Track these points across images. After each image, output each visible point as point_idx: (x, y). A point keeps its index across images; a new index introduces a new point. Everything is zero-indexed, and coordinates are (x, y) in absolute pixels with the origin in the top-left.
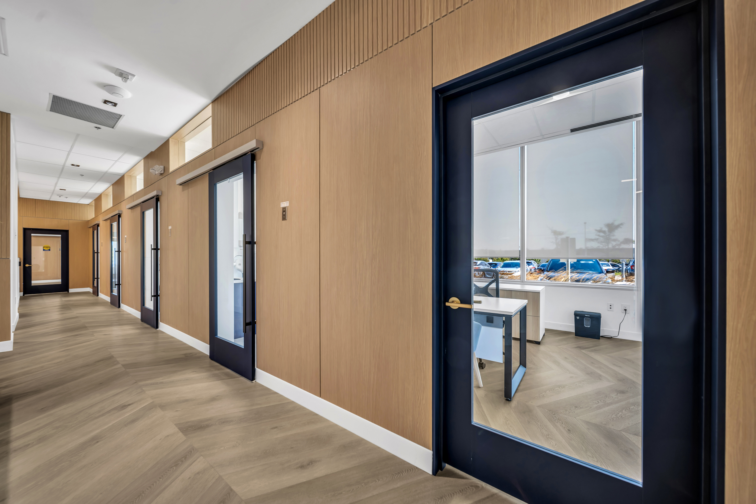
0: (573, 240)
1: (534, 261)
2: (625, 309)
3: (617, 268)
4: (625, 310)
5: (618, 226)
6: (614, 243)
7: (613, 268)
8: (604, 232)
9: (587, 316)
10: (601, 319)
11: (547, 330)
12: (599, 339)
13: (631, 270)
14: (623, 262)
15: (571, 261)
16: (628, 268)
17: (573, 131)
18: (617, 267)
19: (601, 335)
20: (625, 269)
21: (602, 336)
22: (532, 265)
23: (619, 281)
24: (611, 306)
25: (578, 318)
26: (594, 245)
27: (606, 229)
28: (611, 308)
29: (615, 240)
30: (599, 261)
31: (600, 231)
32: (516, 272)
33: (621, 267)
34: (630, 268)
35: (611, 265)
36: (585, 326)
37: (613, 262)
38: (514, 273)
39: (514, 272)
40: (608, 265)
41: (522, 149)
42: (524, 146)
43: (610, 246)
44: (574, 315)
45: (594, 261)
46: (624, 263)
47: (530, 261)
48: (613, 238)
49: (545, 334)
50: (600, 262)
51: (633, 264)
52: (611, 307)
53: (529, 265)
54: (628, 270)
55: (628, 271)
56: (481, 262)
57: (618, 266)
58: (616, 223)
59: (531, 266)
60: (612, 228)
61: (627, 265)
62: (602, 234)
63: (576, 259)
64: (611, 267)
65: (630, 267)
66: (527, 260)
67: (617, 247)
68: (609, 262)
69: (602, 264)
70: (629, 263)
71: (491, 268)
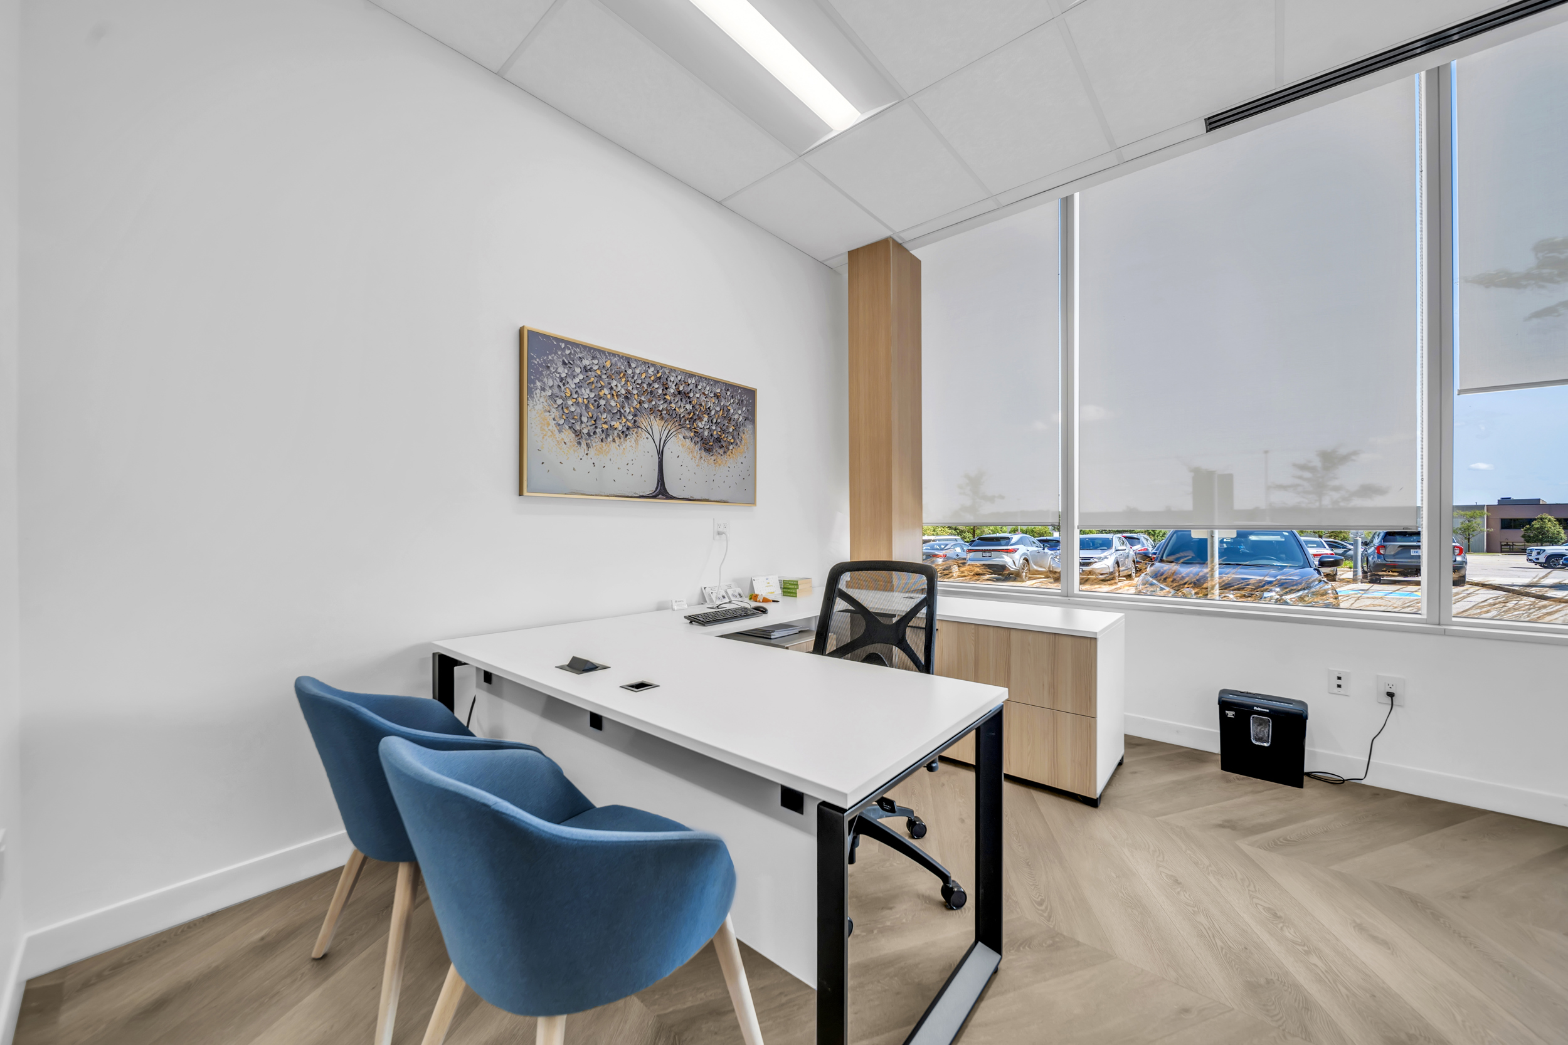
0: (1227, 480)
1: (1146, 536)
2: (1390, 691)
3: (1341, 551)
4: (1391, 695)
5: (1345, 459)
6: (1336, 495)
7: (1333, 551)
8: (1312, 469)
9: (1259, 709)
10: (1308, 721)
11: (1132, 743)
12: (1300, 785)
13: (1376, 556)
14: (1358, 538)
15: (1221, 535)
16: (1369, 551)
17: (1214, 123)
18: (1340, 548)
19: (1306, 770)
20: (1362, 554)
21: (1309, 774)
22: (1139, 543)
23: (1348, 582)
24: (1339, 678)
25: (1230, 714)
26: (1290, 499)
27: (1317, 462)
28: (1339, 686)
29: (1336, 489)
30: (1298, 535)
31: (1303, 467)
32: (1100, 558)
33: (1350, 550)
34: (1374, 550)
35: (1328, 545)
36: (1254, 741)
37: (1330, 537)
38: (1096, 562)
39: (1096, 560)
40: (1320, 545)
41: (1067, 204)
42: (1072, 196)
43: (1326, 501)
44: (1218, 706)
45: (1285, 536)
46: (1360, 540)
47: (1135, 536)
48: (1336, 483)
49: (1125, 761)
50: (1303, 539)
51: (1380, 541)
52: (1339, 682)
53: (1132, 545)
54: (1370, 556)
55: (1370, 559)
56: (1021, 538)
57: (1344, 547)
58: (1343, 451)
59: (1138, 547)
60: (1331, 460)
61: (1366, 544)
62: (1307, 475)
63: (1236, 530)
64: (1327, 551)
65: (1373, 548)
66: (1082, 532)
67: (1342, 504)
68: (1320, 537)
69: (1306, 542)
70: (1372, 541)
71: (1044, 549)
